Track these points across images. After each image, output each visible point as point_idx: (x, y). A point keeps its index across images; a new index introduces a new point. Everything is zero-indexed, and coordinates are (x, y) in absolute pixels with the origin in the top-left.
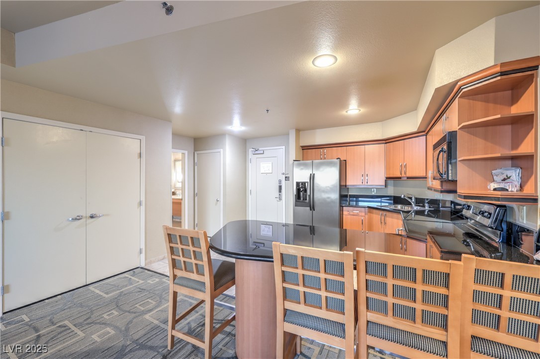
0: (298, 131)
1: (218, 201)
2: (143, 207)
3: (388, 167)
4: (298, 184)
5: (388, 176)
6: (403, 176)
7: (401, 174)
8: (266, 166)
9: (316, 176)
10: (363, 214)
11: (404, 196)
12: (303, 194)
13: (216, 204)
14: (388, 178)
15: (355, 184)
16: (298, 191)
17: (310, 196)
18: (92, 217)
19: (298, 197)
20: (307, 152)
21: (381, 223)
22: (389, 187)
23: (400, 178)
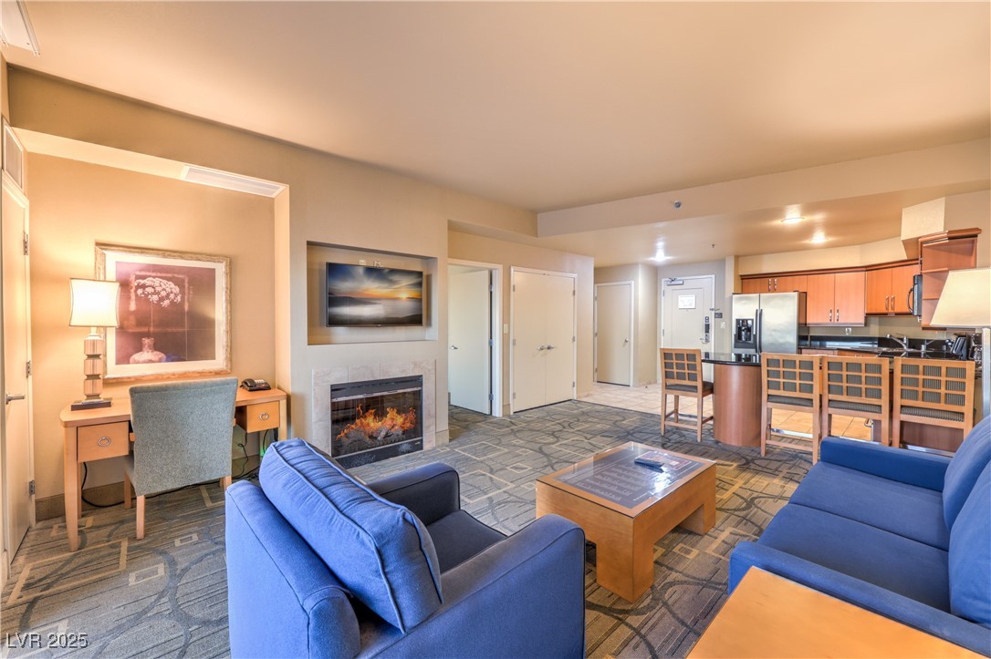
0: (737, 258)
1: (626, 341)
2: (575, 343)
3: (868, 300)
4: (738, 321)
5: (870, 312)
6: (890, 310)
7: (887, 309)
8: (686, 301)
9: (764, 312)
11: (891, 336)
12: (745, 333)
13: (624, 345)
14: (868, 315)
15: (820, 321)
16: (739, 330)
17: (755, 336)
18: (549, 348)
19: (738, 336)
20: (749, 283)
23: (886, 314)
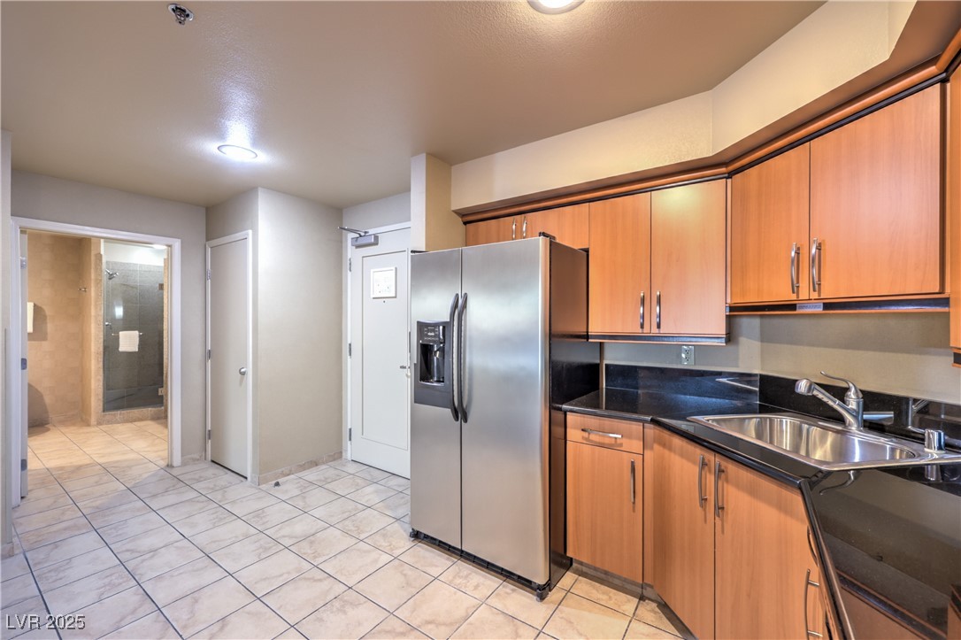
0: (446, 164)
1: (243, 373)
4: (422, 327)
7: (795, 288)
8: (380, 279)
10: (636, 445)
12: (438, 363)
13: (241, 382)
15: (617, 330)
16: (425, 351)
19: (423, 371)
21: (704, 500)
22: (743, 340)
23: (792, 307)
